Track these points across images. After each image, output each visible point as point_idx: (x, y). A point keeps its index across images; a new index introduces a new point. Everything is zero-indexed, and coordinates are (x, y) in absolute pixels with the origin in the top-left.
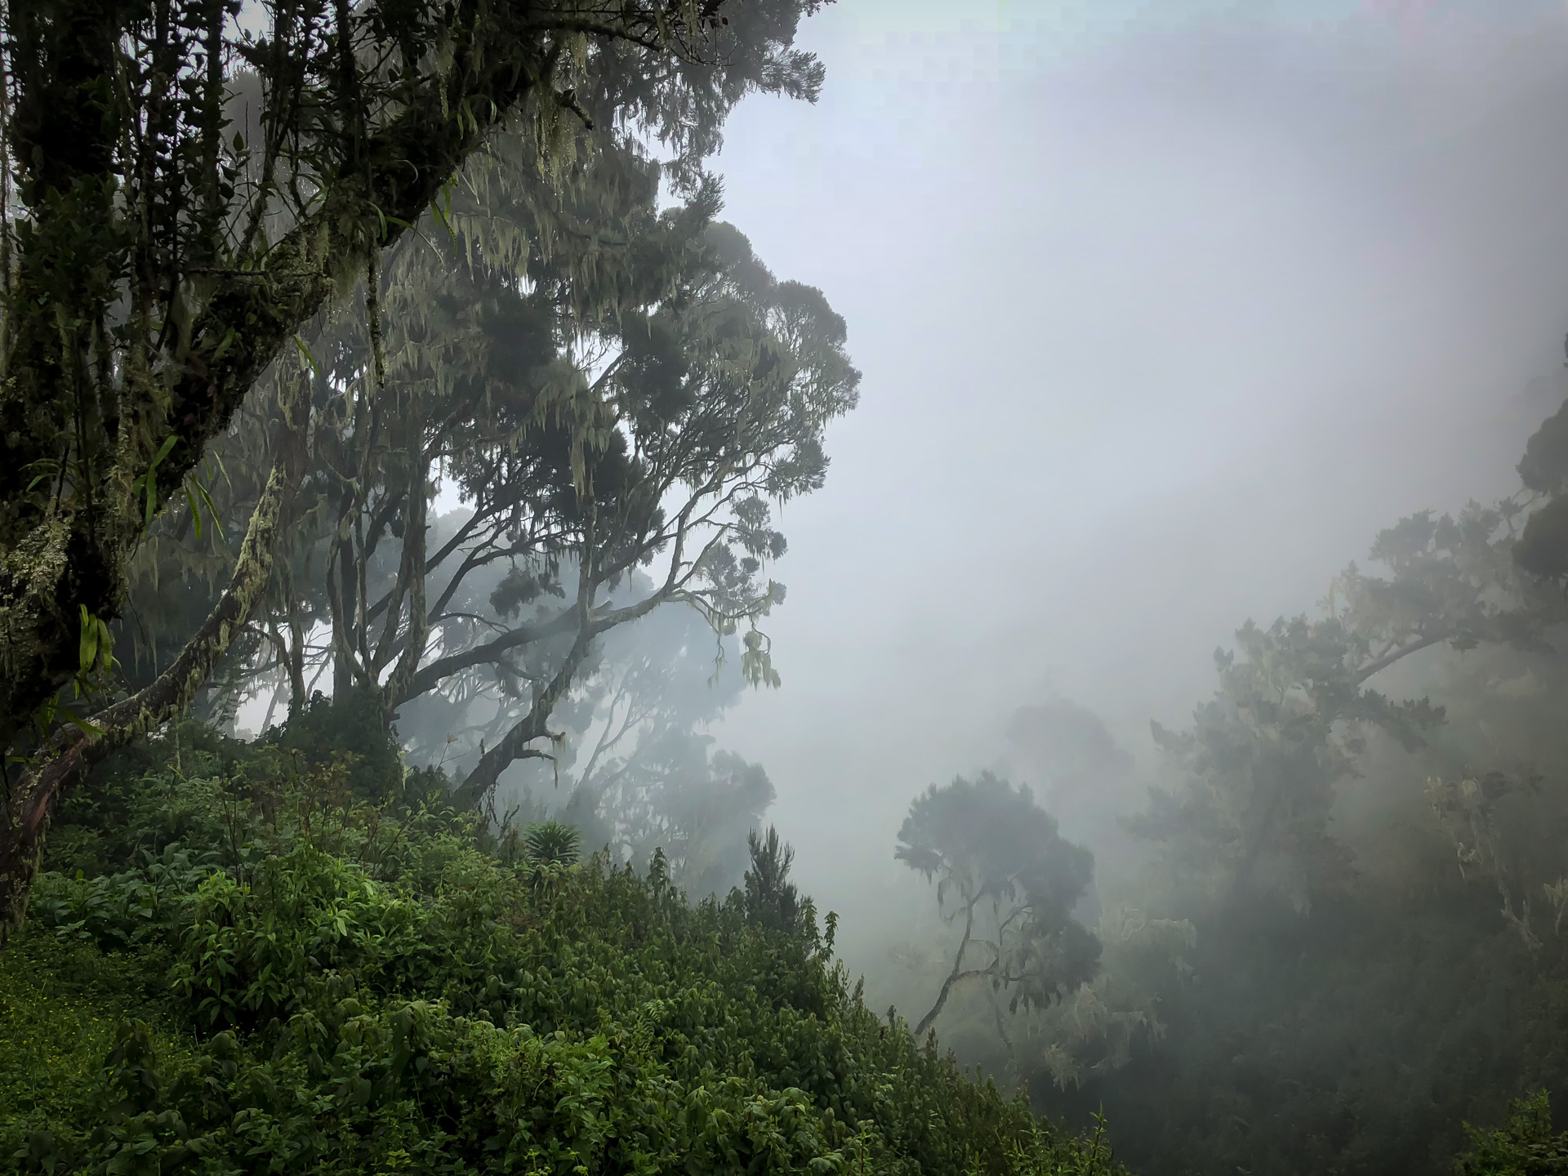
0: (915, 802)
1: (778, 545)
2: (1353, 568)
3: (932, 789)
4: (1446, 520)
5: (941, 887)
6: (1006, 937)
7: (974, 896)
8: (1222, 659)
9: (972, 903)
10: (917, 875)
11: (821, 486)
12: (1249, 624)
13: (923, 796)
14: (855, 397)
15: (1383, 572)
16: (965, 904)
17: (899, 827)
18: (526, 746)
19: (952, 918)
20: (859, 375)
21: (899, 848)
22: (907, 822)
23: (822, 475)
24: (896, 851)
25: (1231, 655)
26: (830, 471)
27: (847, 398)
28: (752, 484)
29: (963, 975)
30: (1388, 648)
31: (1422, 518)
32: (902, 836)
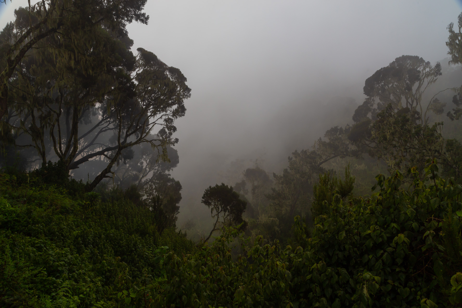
0: (206, 190)
1: (175, 129)
2: (320, 139)
3: (210, 187)
4: (341, 128)
5: (212, 209)
6: (226, 221)
7: (219, 211)
8: (290, 159)
9: (218, 213)
10: (207, 207)
11: (184, 116)
12: (296, 151)
13: (208, 189)
14: (190, 95)
15: (327, 140)
16: (217, 213)
17: (202, 196)
18: (106, 175)
19: (214, 216)
20: (191, 90)
21: (202, 200)
22: (204, 195)
23: (185, 113)
24: (201, 201)
25: (292, 158)
26: (186, 112)
27: (188, 95)
28: (167, 114)
29: (216, 229)
30: (327, 158)
31: (336, 128)
32: (203, 198)
